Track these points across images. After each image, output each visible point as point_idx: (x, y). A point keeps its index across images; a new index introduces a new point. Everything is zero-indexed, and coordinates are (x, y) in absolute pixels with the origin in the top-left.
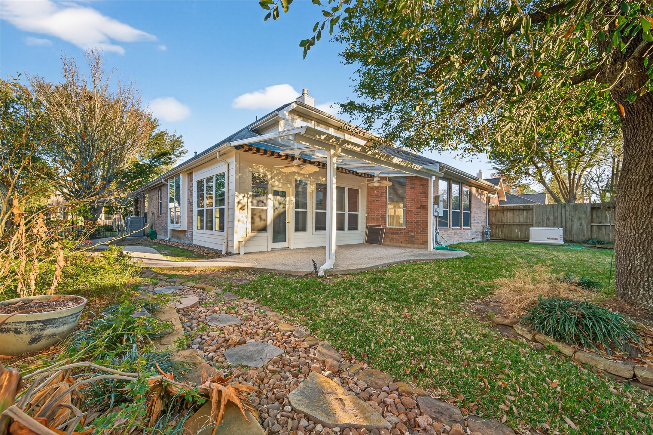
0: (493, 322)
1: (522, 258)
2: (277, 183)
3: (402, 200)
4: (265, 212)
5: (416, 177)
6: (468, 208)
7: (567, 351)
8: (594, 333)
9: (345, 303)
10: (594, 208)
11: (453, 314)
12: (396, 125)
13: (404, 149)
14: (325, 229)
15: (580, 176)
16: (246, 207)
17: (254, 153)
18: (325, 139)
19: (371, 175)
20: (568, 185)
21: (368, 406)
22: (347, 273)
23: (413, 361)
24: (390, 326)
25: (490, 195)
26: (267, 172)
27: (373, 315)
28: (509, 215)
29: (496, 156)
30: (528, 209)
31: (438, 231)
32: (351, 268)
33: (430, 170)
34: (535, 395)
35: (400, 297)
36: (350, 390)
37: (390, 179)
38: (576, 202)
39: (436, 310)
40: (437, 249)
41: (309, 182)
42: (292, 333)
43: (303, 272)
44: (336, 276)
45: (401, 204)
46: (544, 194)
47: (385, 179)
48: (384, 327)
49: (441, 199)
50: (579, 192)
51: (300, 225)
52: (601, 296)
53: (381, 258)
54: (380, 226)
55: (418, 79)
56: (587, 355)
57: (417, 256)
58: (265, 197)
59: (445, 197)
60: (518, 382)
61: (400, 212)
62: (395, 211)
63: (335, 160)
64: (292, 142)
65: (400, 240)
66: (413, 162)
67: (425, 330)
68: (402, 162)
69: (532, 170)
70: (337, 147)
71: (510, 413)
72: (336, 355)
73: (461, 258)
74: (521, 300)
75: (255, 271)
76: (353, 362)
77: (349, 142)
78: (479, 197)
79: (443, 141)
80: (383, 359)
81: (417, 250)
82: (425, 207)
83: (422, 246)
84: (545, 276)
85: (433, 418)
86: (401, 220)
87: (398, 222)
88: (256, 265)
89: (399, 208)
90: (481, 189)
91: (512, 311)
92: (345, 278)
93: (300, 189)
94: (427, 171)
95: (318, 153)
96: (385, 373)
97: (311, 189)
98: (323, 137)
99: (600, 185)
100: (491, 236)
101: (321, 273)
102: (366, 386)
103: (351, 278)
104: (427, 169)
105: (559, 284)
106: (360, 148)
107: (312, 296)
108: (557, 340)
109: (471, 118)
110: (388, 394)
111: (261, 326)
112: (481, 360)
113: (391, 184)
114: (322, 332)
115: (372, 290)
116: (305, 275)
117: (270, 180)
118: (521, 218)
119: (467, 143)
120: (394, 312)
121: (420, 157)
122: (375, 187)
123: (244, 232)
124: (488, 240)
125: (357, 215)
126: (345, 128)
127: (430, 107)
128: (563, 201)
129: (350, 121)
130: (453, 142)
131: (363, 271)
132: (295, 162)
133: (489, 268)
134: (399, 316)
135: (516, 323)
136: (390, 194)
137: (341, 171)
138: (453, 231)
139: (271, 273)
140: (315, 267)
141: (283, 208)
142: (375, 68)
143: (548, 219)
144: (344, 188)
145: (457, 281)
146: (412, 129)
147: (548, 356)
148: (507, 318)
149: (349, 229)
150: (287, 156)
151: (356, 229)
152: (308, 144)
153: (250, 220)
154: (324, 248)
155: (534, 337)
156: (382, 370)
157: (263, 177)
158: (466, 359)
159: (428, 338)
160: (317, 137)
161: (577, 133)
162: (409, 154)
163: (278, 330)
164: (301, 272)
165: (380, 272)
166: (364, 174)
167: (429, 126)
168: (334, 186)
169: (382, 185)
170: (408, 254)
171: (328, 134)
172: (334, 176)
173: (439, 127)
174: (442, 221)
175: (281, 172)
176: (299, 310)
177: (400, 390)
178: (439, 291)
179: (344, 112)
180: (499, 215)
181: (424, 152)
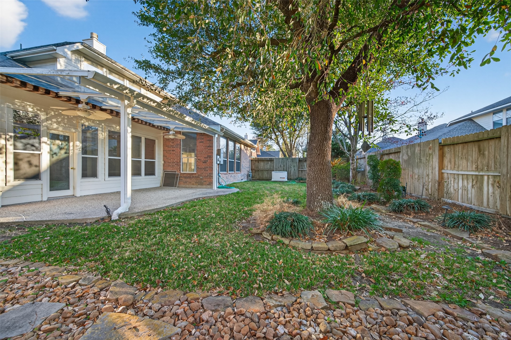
0: (252, 233)
1: (268, 190)
2: (55, 126)
3: (193, 151)
4: (37, 158)
5: (204, 134)
6: (239, 159)
7: (286, 241)
8: (298, 229)
9: (140, 240)
10: (300, 160)
11: (228, 233)
12: (188, 90)
13: (195, 110)
14: (119, 175)
15: (295, 142)
16: (4, 150)
17: (16, 87)
18: (117, 88)
19: (167, 128)
20: (289, 147)
21: (161, 323)
22: (143, 214)
23: (199, 274)
24: (183, 251)
25: (252, 150)
26: (39, 112)
27: (168, 246)
28: (262, 164)
29: (255, 125)
30: (271, 160)
31: (220, 175)
32: (147, 209)
33: (214, 130)
34: (272, 272)
35: (191, 228)
36: (145, 315)
37: (184, 134)
38: (293, 157)
39: (217, 232)
40: (219, 188)
41: (99, 129)
42: (77, 283)
43: (93, 219)
44: (132, 218)
45: (193, 154)
46: (279, 151)
47: (179, 133)
48: (177, 253)
49: (222, 151)
50: (294, 151)
51: (89, 171)
52: (301, 209)
53: (176, 198)
54: (176, 172)
55: (205, 58)
56: (295, 242)
57: (204, 194)
58: (37, 140)
59: (225, 150)
60: (263, 268)
61: (192, 160)
62: (188, 160)
63: (129, 110)
64: (77, 84)
65: (192, 183)
66: (202, 122)
67: (209, 249)
68: (193, 121)
69: (273, 137)
70: (132, 98)
71: (259, 288)
72: (131, 290)
73: (235, 193)
74: (266, 216)
75: (20, 225)
76: (148, 290)
77: (144, 97)
78: (246, 152)
79: (222, 109)
80: (176, 280)
81: (206, 189)
82: (211, 157)
83: (209, 186)
84: (278, 201)
85: (213, 311)
86: (193, 167)
87: (190, 168)
88: (24, 218)
89: (191, 157)
90: (247, 146)
91: (262, 224)
92: (141, 219)
93: (88, 135)
94: (212, 131)
95: (112, 101)
96: (178, 291)
97: (102, 135)
98: (115, 87)
99: (303, 148)
100: (252, 177)
101: (115, 216)
102: (160, 306)
103: (147, 218)
104: (212, 129)
105: (284, 204)
106: (156, 104)
107: (104, 241)
108: (283, 237)
109: (241, 97)
110: (180, 306)
111: (30, 285)
112: (244, 259)
113: (184, 137)
114: (115, 272)
115: (167, 225)
116: (96, 221)
117: (43, 121)
118: (268, 166)
119: (238, 114)
120: (186, 240)
121: (207, 119)
122: (171, 139)
123: (3, 180)
124: (250, 180)
125: (154, 162)
126: (140, 82)
127: (214, 82)
128: (287, 155)
129: (146, 78)
130: (230, 111)
131: (158, 210)
132: (80, 106)
133: (250, 198)
134: (190, 242)
135: (263, 231)
136: (183, 146)
137: (137, 122)
138: (230, 175)
139: (47, 225)
140: (108, 212)
141: (66, 153)
142: (169, 38)
143: (281, 166)
144: (140, 138)
145: (231, 210)
146: (201, 96)
147: (278, 247)
148: (259, 229)
149: (146, 175)
150: (69, 99)
151: (153, 174)
152: (97, 90)
153: (11, 165)
154: (119, 193)
155: (272, 237)
156: (175, 289)
157: (33, 117)
158: (236, 261)
159: (211, 254)
160: (108, 84)
161: (293, 117)
162: (199, 115)
163: (58, 284)
164: (90, 219)
165: (175, 209)
166: (161, 126)
167: (213, 96)
168: (129, 136)
169: (176, 138)
170: (198, 193)
171: (121, 85)
172: (128, 125)
173: (220, 98)
174: (223, 167)
175: (60, 115)
176: (87, 257)
177: (189, 299)
178: (219, 218)
179: (139, 68)
180: (257, 163)
181: (209, 115)
